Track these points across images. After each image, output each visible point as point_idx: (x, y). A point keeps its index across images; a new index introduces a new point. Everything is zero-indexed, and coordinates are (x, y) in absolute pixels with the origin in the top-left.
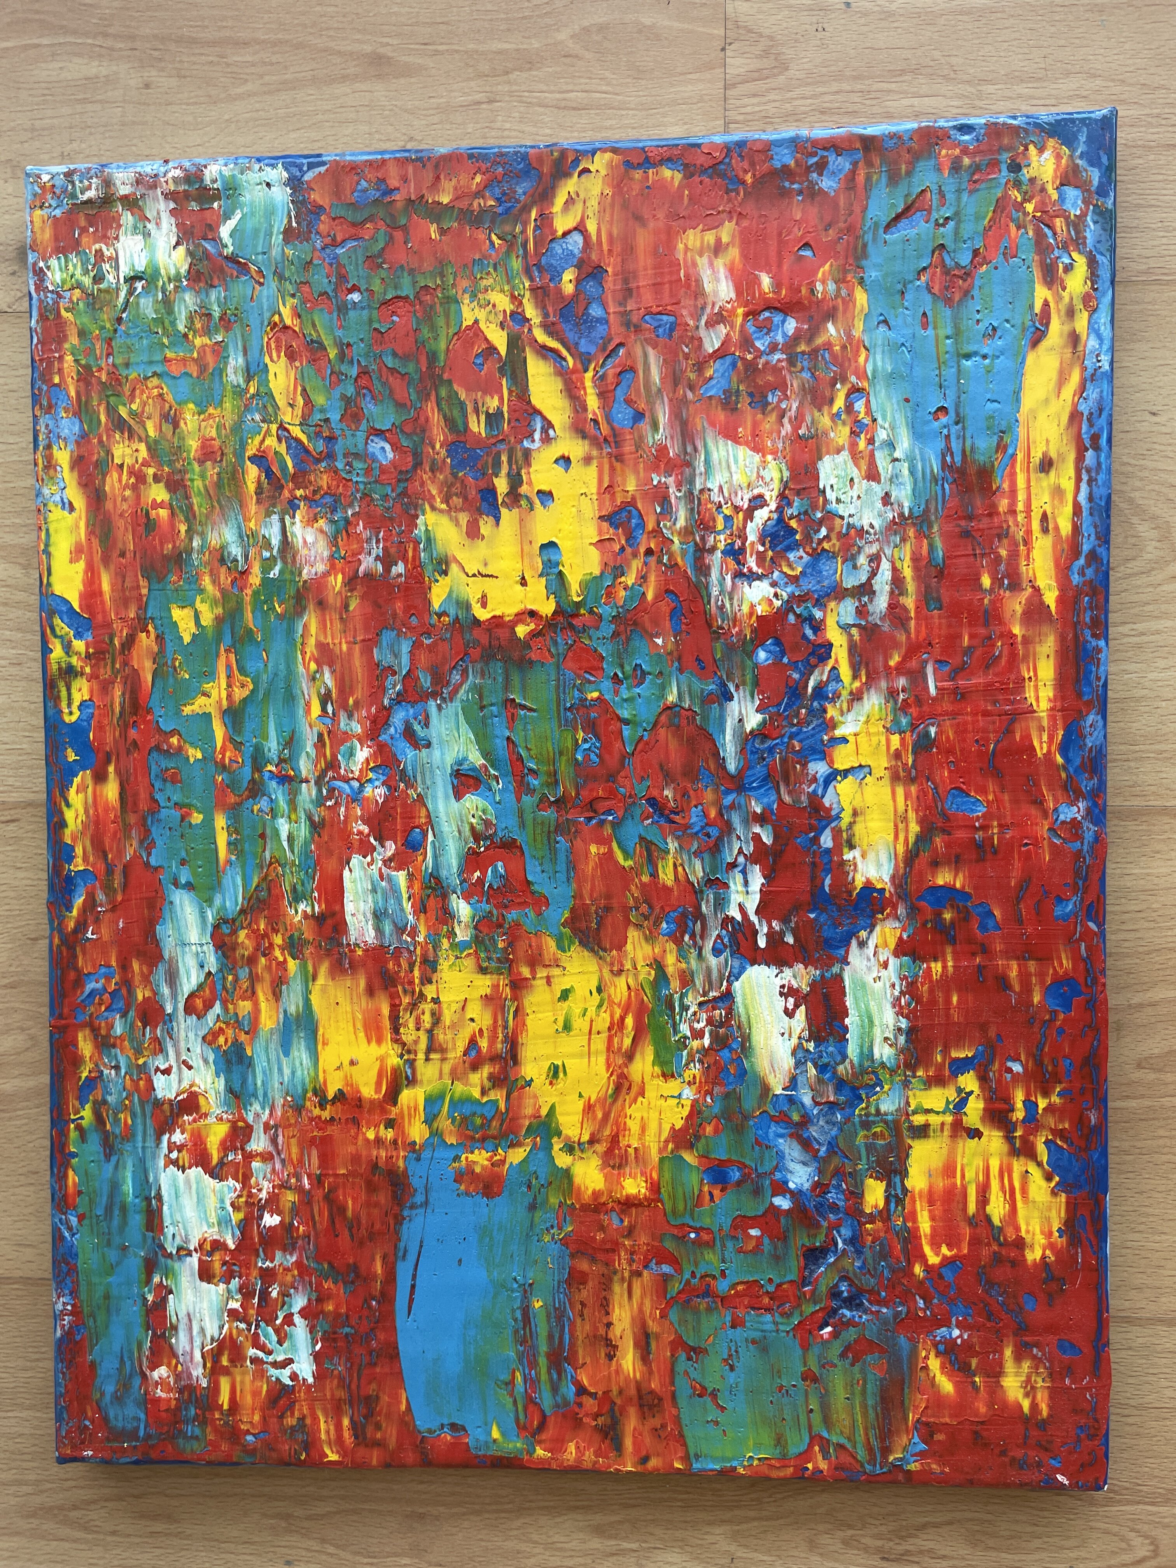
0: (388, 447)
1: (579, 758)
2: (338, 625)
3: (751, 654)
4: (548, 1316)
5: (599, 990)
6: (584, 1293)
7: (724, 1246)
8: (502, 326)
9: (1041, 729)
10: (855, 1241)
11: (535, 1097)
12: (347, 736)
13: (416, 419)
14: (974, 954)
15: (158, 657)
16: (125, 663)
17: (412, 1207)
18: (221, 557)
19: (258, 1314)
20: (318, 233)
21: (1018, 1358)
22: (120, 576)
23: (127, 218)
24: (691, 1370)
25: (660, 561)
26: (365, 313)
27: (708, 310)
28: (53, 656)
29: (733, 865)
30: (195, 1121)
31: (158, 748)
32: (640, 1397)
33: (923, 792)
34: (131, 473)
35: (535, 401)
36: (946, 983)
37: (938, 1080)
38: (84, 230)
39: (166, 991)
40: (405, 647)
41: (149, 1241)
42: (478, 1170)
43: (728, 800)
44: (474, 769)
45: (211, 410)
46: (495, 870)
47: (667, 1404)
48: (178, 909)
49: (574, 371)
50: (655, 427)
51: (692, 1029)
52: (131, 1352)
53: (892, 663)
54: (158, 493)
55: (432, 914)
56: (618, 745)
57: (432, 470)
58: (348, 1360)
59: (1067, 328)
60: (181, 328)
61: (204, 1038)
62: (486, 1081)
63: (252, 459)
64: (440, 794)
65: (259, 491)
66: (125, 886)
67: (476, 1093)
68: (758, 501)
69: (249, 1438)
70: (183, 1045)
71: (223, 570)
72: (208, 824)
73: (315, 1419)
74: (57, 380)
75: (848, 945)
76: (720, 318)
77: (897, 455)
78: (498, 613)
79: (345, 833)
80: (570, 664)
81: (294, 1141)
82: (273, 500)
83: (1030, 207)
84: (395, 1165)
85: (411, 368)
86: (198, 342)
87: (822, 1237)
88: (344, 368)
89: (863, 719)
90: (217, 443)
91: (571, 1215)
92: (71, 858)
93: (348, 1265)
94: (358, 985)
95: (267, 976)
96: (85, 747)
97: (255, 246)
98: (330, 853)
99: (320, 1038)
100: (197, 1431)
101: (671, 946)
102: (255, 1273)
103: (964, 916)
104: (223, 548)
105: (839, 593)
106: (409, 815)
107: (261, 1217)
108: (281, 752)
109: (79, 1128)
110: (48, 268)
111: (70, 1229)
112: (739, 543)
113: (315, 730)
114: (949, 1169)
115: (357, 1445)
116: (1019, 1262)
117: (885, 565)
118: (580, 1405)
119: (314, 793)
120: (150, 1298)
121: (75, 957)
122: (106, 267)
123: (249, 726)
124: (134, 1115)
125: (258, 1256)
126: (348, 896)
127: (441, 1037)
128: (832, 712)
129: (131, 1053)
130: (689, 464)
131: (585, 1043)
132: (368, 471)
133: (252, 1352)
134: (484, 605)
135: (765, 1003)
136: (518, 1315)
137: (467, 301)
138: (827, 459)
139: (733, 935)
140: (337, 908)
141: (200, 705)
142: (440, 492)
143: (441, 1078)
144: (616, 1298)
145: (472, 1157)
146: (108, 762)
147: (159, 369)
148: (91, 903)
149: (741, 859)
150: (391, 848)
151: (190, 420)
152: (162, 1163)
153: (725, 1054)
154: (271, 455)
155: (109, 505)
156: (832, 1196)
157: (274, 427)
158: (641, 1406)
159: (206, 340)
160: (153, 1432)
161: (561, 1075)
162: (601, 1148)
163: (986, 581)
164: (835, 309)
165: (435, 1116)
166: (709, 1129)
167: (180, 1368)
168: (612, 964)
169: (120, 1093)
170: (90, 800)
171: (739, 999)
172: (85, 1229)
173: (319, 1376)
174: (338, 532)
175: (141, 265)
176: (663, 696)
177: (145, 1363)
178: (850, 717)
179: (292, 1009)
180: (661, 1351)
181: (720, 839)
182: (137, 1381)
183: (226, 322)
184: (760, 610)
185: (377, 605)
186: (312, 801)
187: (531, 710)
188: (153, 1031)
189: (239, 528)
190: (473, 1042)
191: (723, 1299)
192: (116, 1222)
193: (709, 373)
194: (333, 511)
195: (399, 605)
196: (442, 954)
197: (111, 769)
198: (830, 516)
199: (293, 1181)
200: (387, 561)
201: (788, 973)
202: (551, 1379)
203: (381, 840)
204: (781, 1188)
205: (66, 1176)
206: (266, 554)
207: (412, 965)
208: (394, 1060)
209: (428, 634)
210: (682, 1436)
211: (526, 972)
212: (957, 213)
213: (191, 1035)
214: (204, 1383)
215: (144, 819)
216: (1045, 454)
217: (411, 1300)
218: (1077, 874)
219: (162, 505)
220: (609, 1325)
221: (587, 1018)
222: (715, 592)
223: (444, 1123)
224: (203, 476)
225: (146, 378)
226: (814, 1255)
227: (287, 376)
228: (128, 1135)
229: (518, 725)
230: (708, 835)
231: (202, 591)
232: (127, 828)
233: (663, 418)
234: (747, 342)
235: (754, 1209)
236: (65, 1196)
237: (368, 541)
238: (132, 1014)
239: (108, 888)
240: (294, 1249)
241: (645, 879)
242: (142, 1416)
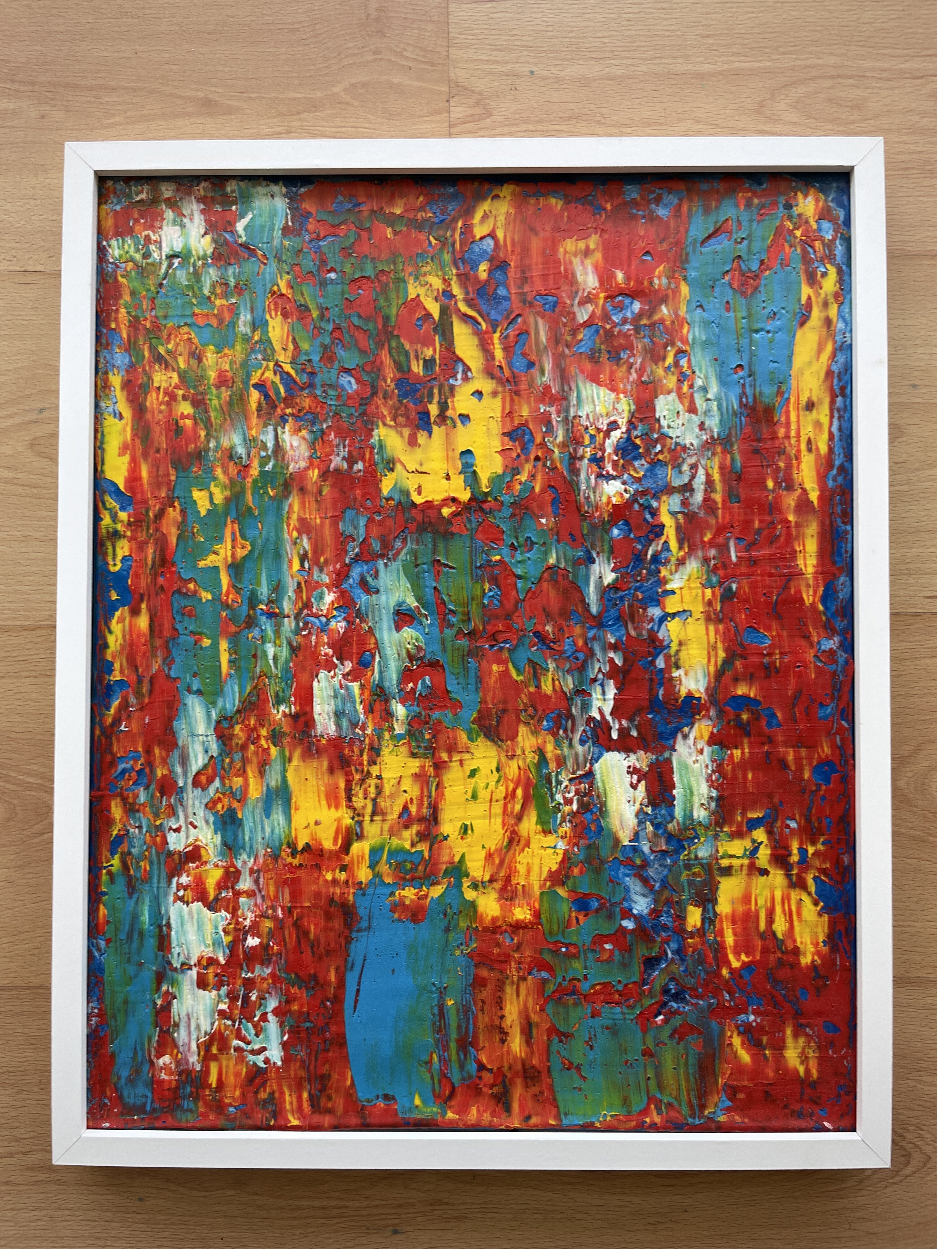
0: (353, 381)
1: (486, 602)
2: (314, 505)
3: (608, 531)
4: (458, 1011)
5: (498, 770)
6: (484, 994)
7: (586, 957)
8: (436, 299)
9: (808, 586)
10: (680, 952)
11: (451, 848)
12: (318, 585)
13: (374, 362)
14: (763, 744)
15: (182, 526)
16: (157, 529)
17: (359, 931)
18: (230, 455)
19: (241, 1014)
20: (307, 230)
21: (796, 1035)
22: (155, 466)
23: (169, 214)
24: (561, 1050)
25: (544, 465)
26: (339, 287)
27: (580, 294)
28: (103, 523)
29: (594, 680)
30: (197, 867)
31: (179, 591)
32: (525, 1071)
33: (727, 630)
34: (166, 393)
35: (459, 352)
36: (744, 765)
37: (738, 834)
38: (137, 221)
39: (179, 770)
40: (362, 522)
41: (160, 959)
42: (408, 902)
43: (591, 634)
44: (410, 609)
45: (226, 351)
46: (424, 683)
47: (544, 1076)
48: (190, 709)
49: (486, 332)
50: (542, 373)
51: (564, 798)
52: (142, 1044)
53: (706, 539)
54: (186, 408)
55: (377, 714)
56: (514, 593)
57: (385, 398)
58: (308, 1047)
59: (823, 315)
60: (206, 292)
61: (206, 805)
62: (415, 838)
63: (256, 386)
64: (385, 626)
65: (259, 409)
66: (151, 692)
67: (407, 845)
68: (613, 426)
69: (232, 1109)
70: (190, 810)
71: (231, 464)
72: (215, 646)
73: (282, 1094)
74: (113, 326)
75: (675, 737)
76: (588, 299)
77: (709, 396)
78: (429, 499)
79: (315, 654)
80: (480, 536)
81: (271, 882)
82: (269, 415)
83: (798, 233)
84: (346, 899)
85: (371, 326)
86: (218, 302)
87: (657, 949)
88: (323, 324)
89: (686, 578)
90: (229, 374)
91: (476, 935)
92: (110, 671)
93: (310, 975)
94: (322, 766)
95: (255, 759)
96: (124, 590)
97: (262, 238)
98: (304, 669)
99: (293, 805)
100: (192, 1105)
101: (550, 738)
102: (239, 982)
103: (756, 717)
104: (232, 448)
105: (669, 490)
106: (362, 642)
107: (245, 939)
108: (270, 595)
109: (109, 873)
110: (110, 246)
111: (99, 950)
112: (600, 454)
113: (295, 580)
114: (746, 898)
115: (313, 1112)
116: (795, 965)
117: (701, 472)
118: (480, 1078)
119: (293, 625)
120: (159, 1002)
121: (111, 744)
122: (152, 247)
123: (247, 577)
124: (151, 863)
125: (242, 969)
126: (316, 700)
127: (382, 804)
128: (664, 572)
129: (151, 816)
130: (565, 399)
131: (487, 808)
132: (339, 397)
133: (236, 1042)
134: (419, 493)
135: (617, 779)
136: (436, 1011)
137: (411, 282)
138: (661, 397)
139: (594, 730)
140: (308, 709)
141: (210, 560)
142: (390, 413)
143: (382, 834)
144: (508, 996)
145: (403, 893)
146: (142, 601)
147: (189, 321)
148: (125, 704)
149: (600, 676)
150: (348, 666)
151: (210, 357)
152: (171, 899)
153: (588, 816)
154: (269, 383)
155: (149, 416)
156: (664, 919)
157: (271, 364)
158: (525, 1078)
159: (224, 302)
160: (156, 1106)
161: (470, 832)
162: (498, 885)
163: (770, 484)
164: (667, 296)
165: (377, 863)
166: (576, 871)
167: (180, 1056)
168: (507, 751)
169: (141, 847)
170: (127, 629)
171: (598, 776)
172: (111, 950)
173: (286, 1060)
174: (316, 439)
175: (178, 247)
176: (546, 560)
177: (153, 1053)
178: (677, 576)
179: (273, 784)
180: (540, 1036)
181: (585, 661)
182: (146, 1067)
183: (239, 290)
184: (614, 501)
185: (342, 491)
186: (292, 631)
187: (452, 568)
188: (168, 800)
189: (244, 434)
190: (405, 808)
191: (585, 996)
192: (135, 944)
193: (580, 336)
194: (313, 424)
195: (358, 492)
196: (384, 743)
197: (144, 606)
198: (663, 437)
199: (270, 911)
200: (351, 460)
201: (633, 757)
202: (459, 1059)
203: (341, 659)
204: (627, 914)
205: (98, 909)
206: (263, 454)
207: (362, 751)
208: (348, 821)
209: (379, 513)
210: (555, 1099)
211: (445, 756)
212: (749, 235)
213: (197, 803)
214: (198, 1067)
215: (167, 643)
216: (809, 399)
217: (356, 1001)
218: (834, 687)
219: (188, 417)
220: (502, 1017)
221: (489, 790)
222: (583, 487)
223: (383, 868)
224: (218, 397)
225: (179, 327)
226: (650, 963)
227: (282, 328)
228: (147, 878)
229: (443, 579)
230: (577, 658)
231: (215, 479)
232: (154, 649)
233: (548, 366)
234: (606, 317)
235: (608, 929)
236: (97, 924)
237: (338, 446)
238: (153, 786)
239: (138, 694)
240: (269, 963)
241: (532, 689)
242: (149, 1094)
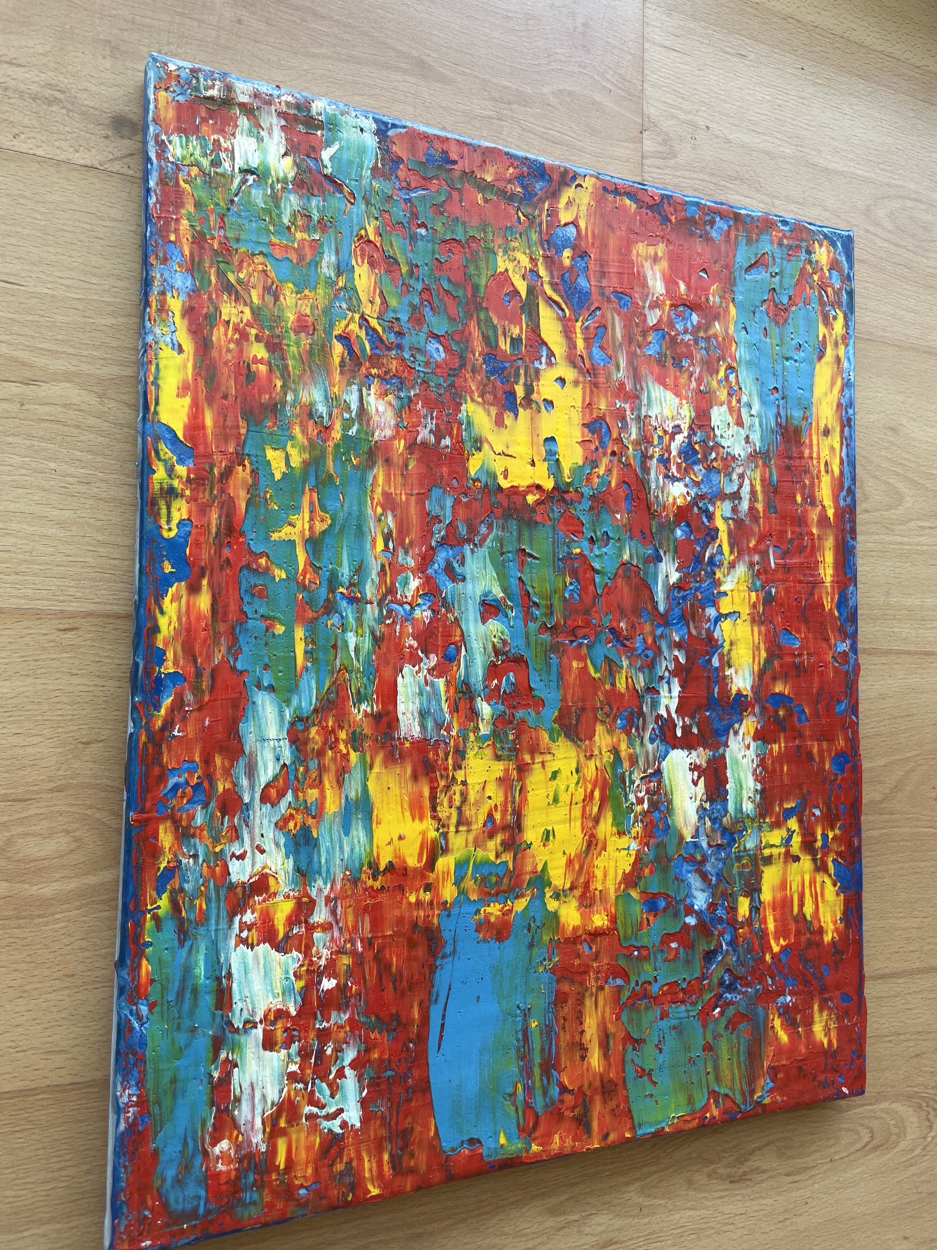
0: (441, 349)
1: (567, 595)
2: (399, 479)
3: (673, 531)
4: (541, 1033)
5: (577, 771)
6: (566, 1010)
7: (656, 958)
8: (524, 277)
9: (827, 594)
10: (733, 943)
11: (534, 856)
12: (403, 568)
13: (463, 332)
14: (795, 738)
15: (253, 488)
16: (222, 491)
17: (443, 957)
18: (309, 412)
19: (314, 1073)
20: (397, 177)
21: (821, 1010)
22: (222, 415)
23: (243, 122)
24: (635, 1058)
25: (620, 461)
26: (430, 245)
27: (650, 298)
28: (155, 476)
29: (661, 678)
30: (264, 901)
31: (248, 567)
32: (603, 1087)
33: (768, 631)
34: (236, 329)
35: (543, 335)
36: (781, 758)
37: (777, 825)
38: (204, 120)
39: (245, 782)
40: (449, 502)
41: (218, 1019)
42: (493, 919)
43: (659, 632)
44: (496, 600)
45: (307, 292)
46: (508, 680)
47: (620, 1087)
48: (260, 708)
49: (570, 320)
50: (618, 368)
51: (637, 797)
52: (195, 1132)
53: (751, 545)
54: (259, 351)
55: (462, 713)
56: (591, 588)
57: (473, 372)
58: (389, 1100)
59: (834, 353)
60: (286, 221)
61: (276, 824)
62: (499, 847)
63: (340, 338)
64: (471, 618)
65: (342, 364)
66: (212, 688)
67: (492, 857)
68: (677, 429)
69: (302, 1192)
70: (257, 831)
71: (311, 423)
72: (289, 634)
73: (360, 1159)
74: (173, 238)
75: (728, 733)
76: (656, 305)
77: (753, 412)
78: (515, 484)
79: (399, 647)
80: (562, 527)
81: (350, 910)
82: (353, 373)
83: (816, 277)
84: (431, 922)
85: (460, 293)
86: (299, 235)
87: (714, 943)
88: (412, 282)
89: (736, 580)
90: (310, 320)
91: (558, 948)
92: (161, 661)
93: (392, 1015)
94: (405, 772)
95: (333, 767)
96: (180, 561)
97: (349, 174)
98: (387, 663)
99: (374, 818)
100: (255, 1196)
101: (623, 737)
102: (312, 1035)
103: (790, 713)
104: (312, 405)
105: (723, 496)
106: (448, 634)
107: (320, 982)
108: (351, 577)
109: (156, 918)
110: (170, 142)
111: (139, 1018)
112: (666, 455)
113: (379, 562)
114: (783, 885)
115: (395, 1176)
116: (820, 943)
117: (747, 482)
118: (562, 1101)
119: (376, 612)
120: (216, 1075)
121: (161, 753)
122: (223, 155)
123: (327, 554)
124: (208, 900)
125: (316, 1018)
126: (400, 698)
127: (467, 812)
128: (719, 575)
129: (209, 842)
130: (638, 398)
131: (567, 812)
132: (427, 364)
133: (308, 1109)
134: (506, 477)
135: (681, 776)
136: (520, 1036)
137: (501, 254)
138: (715, 408)
139: (661, 728)
140: (391, 708)
141: (285, 533)
142: (477, 389)
143: (467, 846)
144: (587, 1009)
145: (489, 910)
146: (203, 576)
147: (265, 250)
148: (179, 704)
149: (667, 674)
150: (433, 660)
151: (289, 297)
152: (233, 943)
153: (656, 815)
154: (353, 338)
155: (214, 353)
156: (720, 912)
157: (357, 316)
158: (603, 1093)
159: (305, 236)
160: (212, 1206)
161: (551, 838)
162: (577, 893)
163: (799, 499)
164: (719, 313)
165: (463, 878)
166: (647, 871)
167: (240, 1138)
168: (586, 751)
169: (197, 881)
170: (184, 609)
171: (665, 774)
172: (156, 1017)
173: (365, 1120)
174: (402, 407)
175: (254, 163)
176: (621, 556)
177: (208, 1139)
178: (729, 578)
179: (353, 795)
180: (615, 1046)
181: (654, 659)
182: (199, 1159)
183: (323, 225)
184: (680, 502)
185: (428, 467)
186: (375, 619)
187: (535, 558)
188: (231, 820)
189: (326, 391)
190: (490, 815)
191: (655, 999)
192: (186, 1006)
193: (650, 339)
194: (400, 390)
195: (445, 470)
196: (469, 745)
197: (205, 582)
198: (718, 445)
199: (349, 946)
200: (439, 434)
201: (694, 754)
202: (543, 1085)
203: (426, 653)
204: (690, 910)
205: (139, 966)
206: (347, 416)
207: (447, 754)
208: (433, 834)
209: (466, 494)
210: (630, 1111)
211: (527, 758)
212: (781, 272)
213: (265, 822)
215: (233, 628)
216: (826, 425)
217: (441, 1037)
218: (847, 686)
219: (261, 361)
220: (583, 1032)
221: (569, 793)
222: (653, 486)
223: (469, 884)
224: (298, 344)
225: (253, 255)
226: (709, 956)
227: (369, 278)
228: (203, 919)
229: (527, 569)
230: (647, 656)
231: (292, 438)
232: (217, 636)
233: (623, 364)
234: (671, 324)
235: (674, 928)
236: (138, 986)
237: (425, 417)
238: (213, 805)
239: (196, 689)
240: (347, 1007)
241: (608, 687)
242: (203, 1193)
